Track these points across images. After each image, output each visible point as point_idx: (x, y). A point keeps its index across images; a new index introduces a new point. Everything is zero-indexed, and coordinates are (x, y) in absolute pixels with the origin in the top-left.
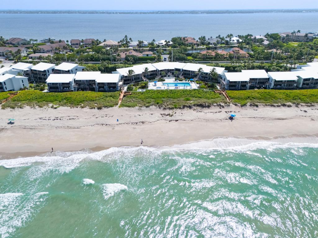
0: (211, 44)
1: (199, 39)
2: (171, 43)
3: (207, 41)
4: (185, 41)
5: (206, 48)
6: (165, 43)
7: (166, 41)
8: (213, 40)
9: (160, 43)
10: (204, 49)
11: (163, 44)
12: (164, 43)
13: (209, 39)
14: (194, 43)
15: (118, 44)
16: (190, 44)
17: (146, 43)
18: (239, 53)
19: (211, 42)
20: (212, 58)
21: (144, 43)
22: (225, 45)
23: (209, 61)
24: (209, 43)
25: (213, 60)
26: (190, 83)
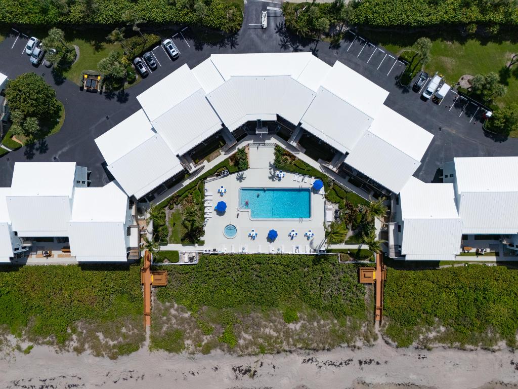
26: (312, 193)
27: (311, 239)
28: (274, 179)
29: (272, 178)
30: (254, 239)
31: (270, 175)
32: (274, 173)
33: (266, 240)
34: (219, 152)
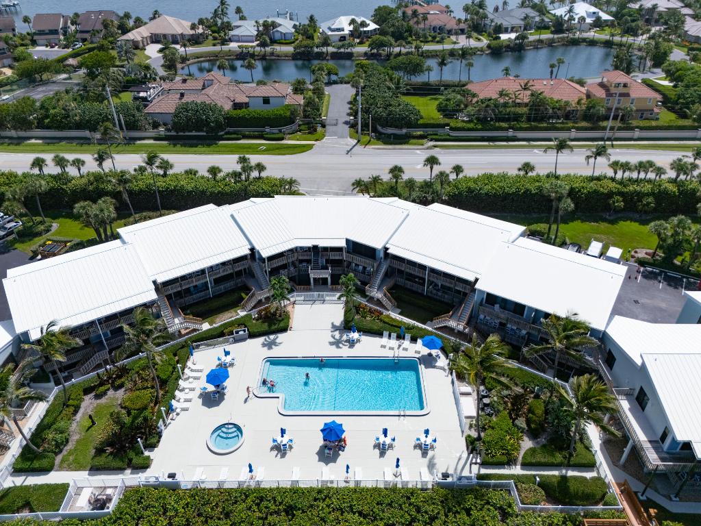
0: (506, 31)
1: (466, 9)
2: (372, 26)
3: (492, 21)
4: (417, 23)
5: (489, 47)
6: (351, 28)
7: (353, 22)
8: (512, 14)
9: (333, 27)
10: (482, 50)
11: (343, 30)
12: (348, 29)
13: (496, 9)
14: (448, 27)
15: (192, 32)
16: (434, 29)
17: (286, 26)
18: (627, 95)
19: (505, 24)
20: (517, 117)
21: (279, 29)
22: (552, 33)
23: (507, 129)
24: (499, 29)
25: (521, 129)
26: (422, 368)
27: (430, 453)
28: (341, 345)
29: (337, 343)
30: (283, 456)
31: (333, 340)
32: (341, 337)
33: (317, 457)
34: (236, 312)
